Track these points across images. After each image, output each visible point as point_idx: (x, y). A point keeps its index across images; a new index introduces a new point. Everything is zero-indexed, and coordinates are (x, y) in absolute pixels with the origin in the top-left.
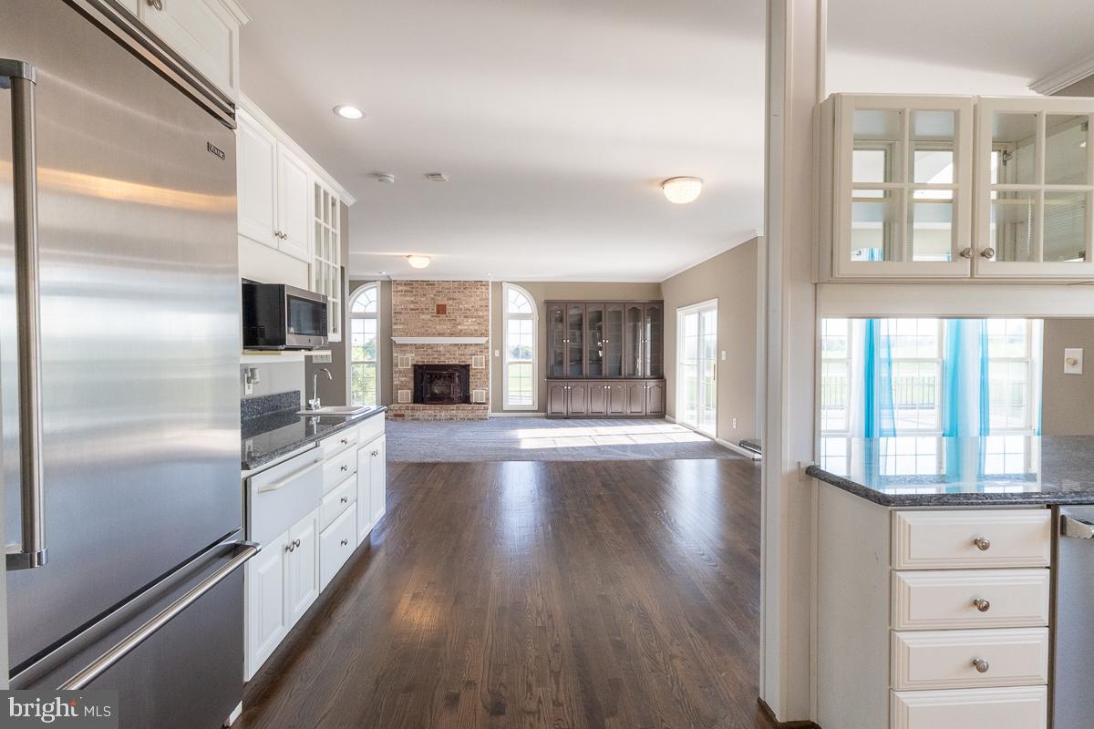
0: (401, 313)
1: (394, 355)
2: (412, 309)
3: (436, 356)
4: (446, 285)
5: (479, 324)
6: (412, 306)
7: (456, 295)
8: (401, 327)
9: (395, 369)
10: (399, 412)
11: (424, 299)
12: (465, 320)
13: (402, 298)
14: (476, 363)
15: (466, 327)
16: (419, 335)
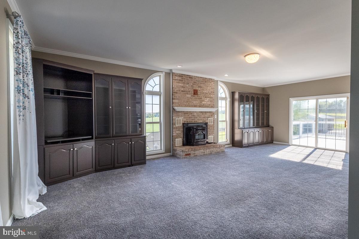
0: (177, 93)
1: (174, 118)
2: (182, 91)
3: (193, 119)
4: (197, 79)
5: (211, 101)
6: (182, 89)
7: (202, 85)
8: (177, 101)
9: (174, 126)
11: (188, 86)
12: (205, 99)
13: (178, 84)
14: (210, 121)
15: (206, 103)
16: (186, 106)
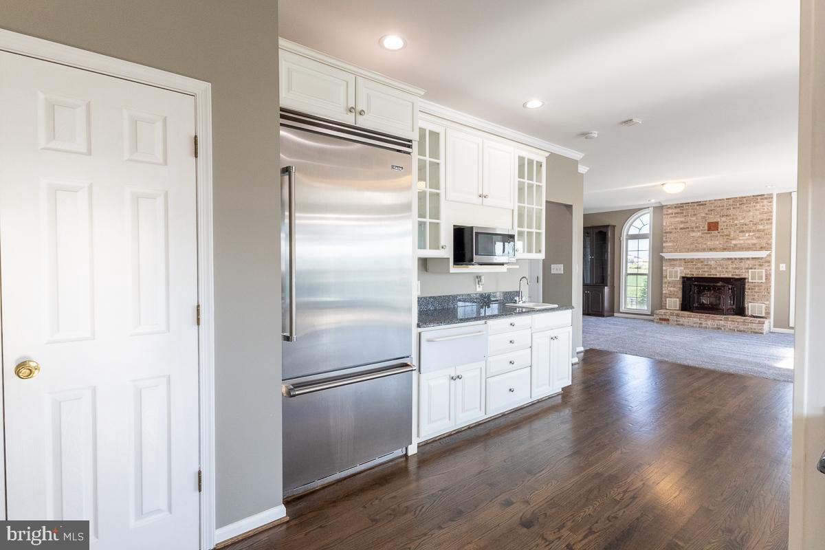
0: (671, 233)
1: (664, 268)
2: (681, 229)
3: (706, 270)
4: (719, 203)
5: (759, 238)
6: (682, 226)
7: (730, 212)
8: (671, 244)
9: (665, 280)
10: (664, 317)
11: (694, 218)
12: (741, 234)
13: (672, 220)
14: (750, 276)
15: (742, 242)
16: (688, 250)
